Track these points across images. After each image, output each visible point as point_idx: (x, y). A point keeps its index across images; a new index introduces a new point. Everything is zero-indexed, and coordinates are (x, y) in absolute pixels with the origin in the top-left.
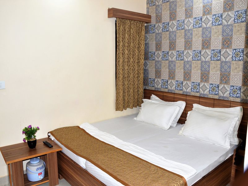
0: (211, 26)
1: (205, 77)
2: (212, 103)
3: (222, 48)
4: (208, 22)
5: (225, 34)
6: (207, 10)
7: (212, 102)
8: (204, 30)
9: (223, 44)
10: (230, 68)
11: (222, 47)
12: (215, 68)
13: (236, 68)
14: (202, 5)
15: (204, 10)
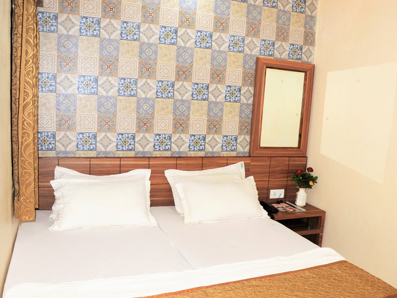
0: (193, 47)
1: (180, 124)
2: (199, 164)
3: (210, 83)
4: (187, 40)
5: (215, 63)
6: (187, 20)
7: (199, 162)
8: (181, 51)
9: (212, 77)
10: (222, 112)
11: (210, 80)
12: (199, 110)
13: (231, 112)
14: (177, 9)
15: (181, 18)
